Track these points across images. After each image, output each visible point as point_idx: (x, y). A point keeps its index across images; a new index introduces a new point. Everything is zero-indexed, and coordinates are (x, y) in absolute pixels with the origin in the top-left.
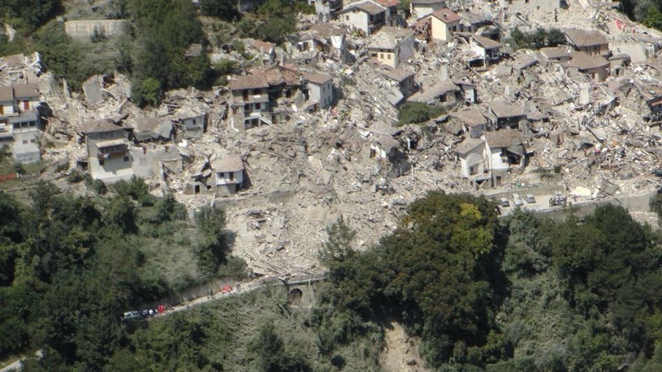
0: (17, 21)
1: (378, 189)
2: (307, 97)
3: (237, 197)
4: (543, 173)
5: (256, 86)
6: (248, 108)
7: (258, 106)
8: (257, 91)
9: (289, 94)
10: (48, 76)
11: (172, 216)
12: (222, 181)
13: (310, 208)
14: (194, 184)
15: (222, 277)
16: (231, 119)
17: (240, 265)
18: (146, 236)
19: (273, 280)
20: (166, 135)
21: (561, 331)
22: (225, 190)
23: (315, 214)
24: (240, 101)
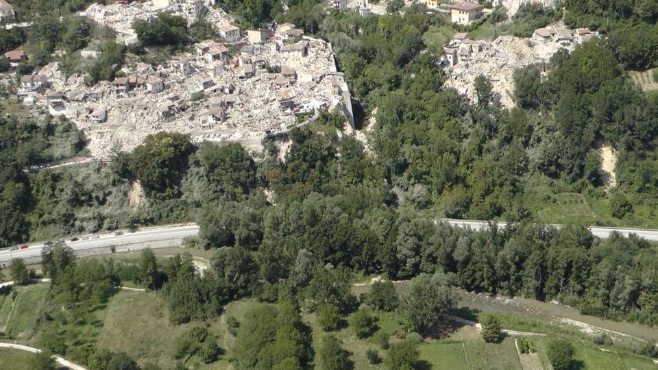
0: (67, 49)
1: (153, 127)
2: (146, 89)
3: (100, 125)
4: (229, 125)
5: (122, 83)
6: (118, 91)
7: (122, 90)
8: (121, 85)
9: (139, 87)
10: (59, 72)
11: (70, 130)
12: (93, 119)
13: (123, 132)
14: (85, 118)
15: (79, 156)
16: (112, 95)
17: (89, 151)
18: (58, 137)
19: (97, 159)
20: (80, 99)
21: (202, 190)
22: (96, 122)
23: (124, 135)
24: (116, 88)
